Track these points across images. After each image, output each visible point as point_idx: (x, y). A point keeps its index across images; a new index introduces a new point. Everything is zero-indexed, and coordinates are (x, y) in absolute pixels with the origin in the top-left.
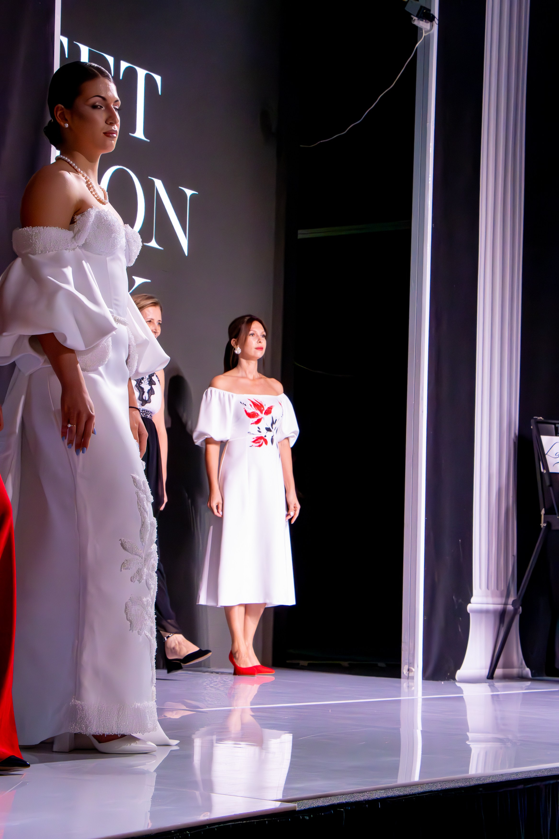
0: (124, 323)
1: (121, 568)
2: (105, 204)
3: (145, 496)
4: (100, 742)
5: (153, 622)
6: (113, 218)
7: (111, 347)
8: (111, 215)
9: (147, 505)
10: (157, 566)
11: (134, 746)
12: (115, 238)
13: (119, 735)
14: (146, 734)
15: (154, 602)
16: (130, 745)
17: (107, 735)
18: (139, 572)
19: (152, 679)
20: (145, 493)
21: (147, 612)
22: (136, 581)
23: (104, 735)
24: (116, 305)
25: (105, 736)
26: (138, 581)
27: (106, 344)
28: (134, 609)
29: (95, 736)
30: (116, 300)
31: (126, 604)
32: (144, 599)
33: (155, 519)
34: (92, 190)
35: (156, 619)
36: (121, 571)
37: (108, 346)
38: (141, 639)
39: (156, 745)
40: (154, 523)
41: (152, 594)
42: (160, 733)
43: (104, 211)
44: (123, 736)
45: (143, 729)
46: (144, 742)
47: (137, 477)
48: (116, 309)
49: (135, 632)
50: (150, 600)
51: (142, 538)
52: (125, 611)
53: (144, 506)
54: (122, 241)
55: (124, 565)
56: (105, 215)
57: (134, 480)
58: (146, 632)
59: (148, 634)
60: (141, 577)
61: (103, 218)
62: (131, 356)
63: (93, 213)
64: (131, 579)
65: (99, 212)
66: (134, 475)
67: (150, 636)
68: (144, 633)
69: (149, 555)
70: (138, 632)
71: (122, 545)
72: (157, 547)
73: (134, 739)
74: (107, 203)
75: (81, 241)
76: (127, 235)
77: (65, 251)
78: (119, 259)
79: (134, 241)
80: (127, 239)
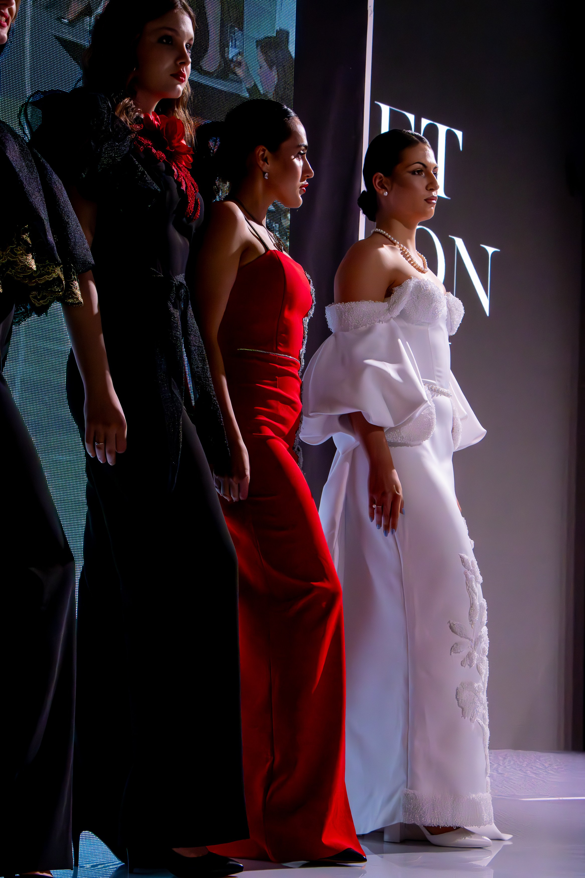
0: (448, 395)
1: (451, 652)
2: (424, 273)
3: (474, 576)
4: (432, 834)
5: (484, 709)
6: (433, 287)
7: (435, 421)
8: (431, 285)
9: (476, 586)
10: (488, 650)
11: (468, 840)
12: (436, 308)
13: (455, 827)
14: (482, 827)
15: (486, 688)
16: (465, 839)
17: (442, 827)
18: (469, 656)
19: (486, 770)
20: (474, 573)
21: (479, 699)
22: (467, 666)
23: (439, 826)
24: (439, 377)
25: (440, 828)
26: (468, 665)
27: (430, 417)
28: (465, 695)
29: (428, 828)
30: (439, 371)
31: (457, 689)
32: (476, 685)
33: (485, 600)
34: (409, 259)
35: (488, 705)
36: (451, 654)
37: (432, 419)
38: (473, 726)
39: (491, 839)
40: (484, 605)
41: (483, 679)
42: (493, 828)
43: (424, 280)
44: (458, 828)
45: (479, 822)
46: (480, 835)
47: (466, 557)
48: (439, 381)
49: (467, 719)
50: (482, 685)
51: (471, 620)
52: (456, 696)
53: (473, 587)
54: (443, 310)
55: (454, 649)
56: (424, 285)
57: (463, 560)
58: (478, 719)
59: (480, 721)
60: (471, 661)
61: (423, 287)
62: (454, 428)
63: (411, 284)
64: (461, 663)
65: (418, 282)
66: (462, 555)
67: (483, 723)
68: (477, 720)
69: (479, 639)
70: (471, 719)
71: (451, 627)
72: (487, 629)
73: (468, 833)
74: (427, 271)
75: (396, 312)
76: (448, 302)
77: (378, 323)
78: (441, 329)
79: (457, 310)
80: (448, 307)
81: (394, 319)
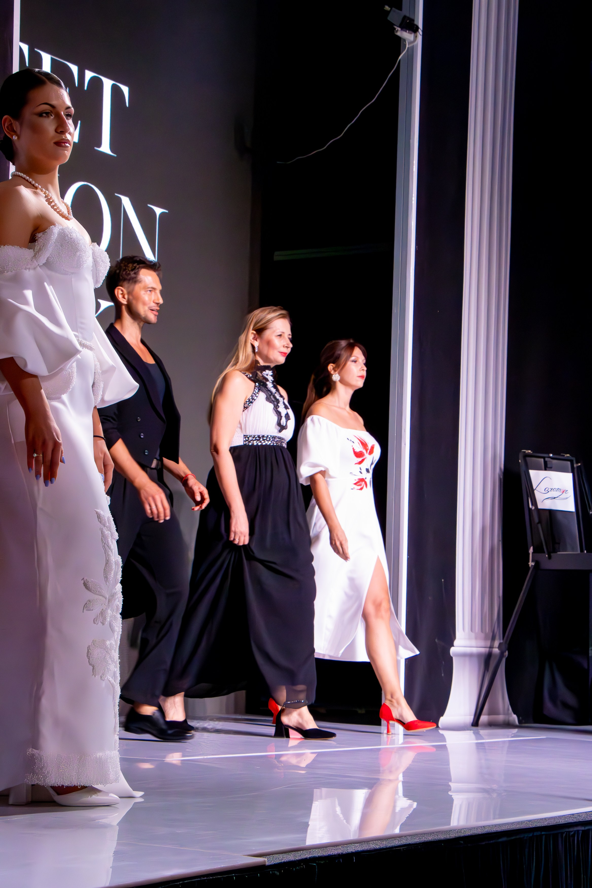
0: (90, 348)
1: (84, 609)
2: (69, 220)
3: (110, 533)
4: (59, 794)
5: (116, 667)
6: (78, 235)
7: (75, 375)
8: (76, 233)
9: (112, 542)
10: (121, 607)
11: (95, 798)
12: (79, 257)
13: (79, 787)
14: (108, 785)
15: (118, 645)
16: (91, 797)
17: (66, 787)
18: (103, 613)
19: (115, 727)
20: (110, 529)
21: (110, 656)
22: (100, 623)
23: (63, 786)
24: (82, 328)
25: (65, 787)
26: (101, 623)
27: (70, 371)
28: (96, 653)
29: (53, 788)
30: (82, 323)
31: (89, 648)
32: (108, 643)
33: (120, 557)
35: (120, 663)
36: (83, 612)
37: (72, 372)
38: (104, 684)
39: (119, 797)
40: (119, 562)
41: (116, 637)
42: (123, 784)
43: (68, 228)
44: (84, 787)
45: (105, 780)
46: (107, 793)
47: (102, 513)
48: (82, 333)
49: (98, 677)
50: (114, 643)
51: (106, 578)
52: (88, 654)
53: (108, 543)
54: (89, 261)
55: (87, 606)
56: (70, 233)
57: (99, 516)
58: (109, 677)
59: (111, 679)
60: (105, 619)
61: (67, 235)
62: (95, 383)
63: (56, 230)
64: (94, 621)
65: (62, 229)
66: (97, 510)
67: (113, 681)
68: (107, 678)
69: (113, 596)
70: (101, 677)
71: (85, 585)
72: (121, 587)
73: (95, 791)
74: (71, 219)
75: (43, 260)
76: (93, 253)
77: (25, 270)
78: (86, 280)
79: (102, 261)
80: (93, 258)
81: (40, 267)
